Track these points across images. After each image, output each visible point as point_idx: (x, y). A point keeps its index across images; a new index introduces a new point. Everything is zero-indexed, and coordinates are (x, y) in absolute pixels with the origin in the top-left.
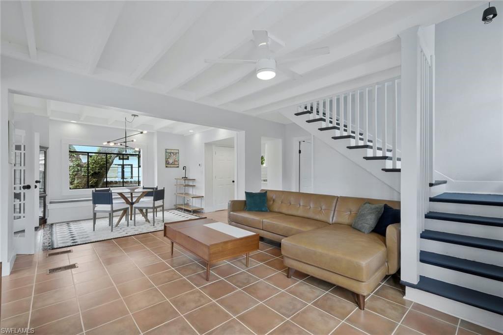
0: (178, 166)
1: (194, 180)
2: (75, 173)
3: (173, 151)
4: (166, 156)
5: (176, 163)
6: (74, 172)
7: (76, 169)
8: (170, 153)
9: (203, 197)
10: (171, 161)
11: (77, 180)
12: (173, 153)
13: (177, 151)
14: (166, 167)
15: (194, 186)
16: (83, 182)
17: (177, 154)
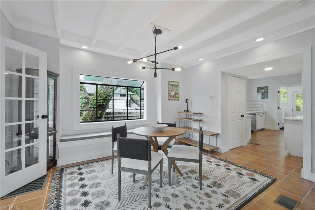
0: (178, 98)
1: (202, 113)
2: (84, 105)
3: (174, 83)
4: (169, 88)
5: (177, 96)
6: (82, 104)
7: (84, 102)
8: (173, 85)
9: (219, 134)
10: (173, 94)
11: (85, 112)
12: (174, 85)
13: (177, 84)
14: (169, 99)
15: (202, 120)
16: (90, 113)
17: (178, 86)
